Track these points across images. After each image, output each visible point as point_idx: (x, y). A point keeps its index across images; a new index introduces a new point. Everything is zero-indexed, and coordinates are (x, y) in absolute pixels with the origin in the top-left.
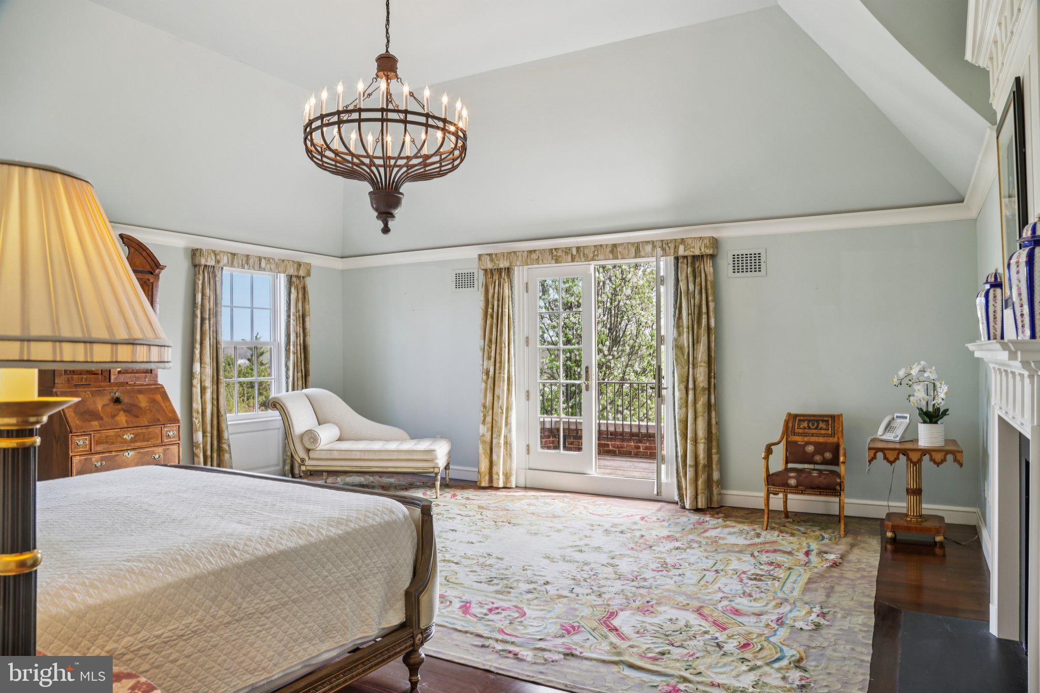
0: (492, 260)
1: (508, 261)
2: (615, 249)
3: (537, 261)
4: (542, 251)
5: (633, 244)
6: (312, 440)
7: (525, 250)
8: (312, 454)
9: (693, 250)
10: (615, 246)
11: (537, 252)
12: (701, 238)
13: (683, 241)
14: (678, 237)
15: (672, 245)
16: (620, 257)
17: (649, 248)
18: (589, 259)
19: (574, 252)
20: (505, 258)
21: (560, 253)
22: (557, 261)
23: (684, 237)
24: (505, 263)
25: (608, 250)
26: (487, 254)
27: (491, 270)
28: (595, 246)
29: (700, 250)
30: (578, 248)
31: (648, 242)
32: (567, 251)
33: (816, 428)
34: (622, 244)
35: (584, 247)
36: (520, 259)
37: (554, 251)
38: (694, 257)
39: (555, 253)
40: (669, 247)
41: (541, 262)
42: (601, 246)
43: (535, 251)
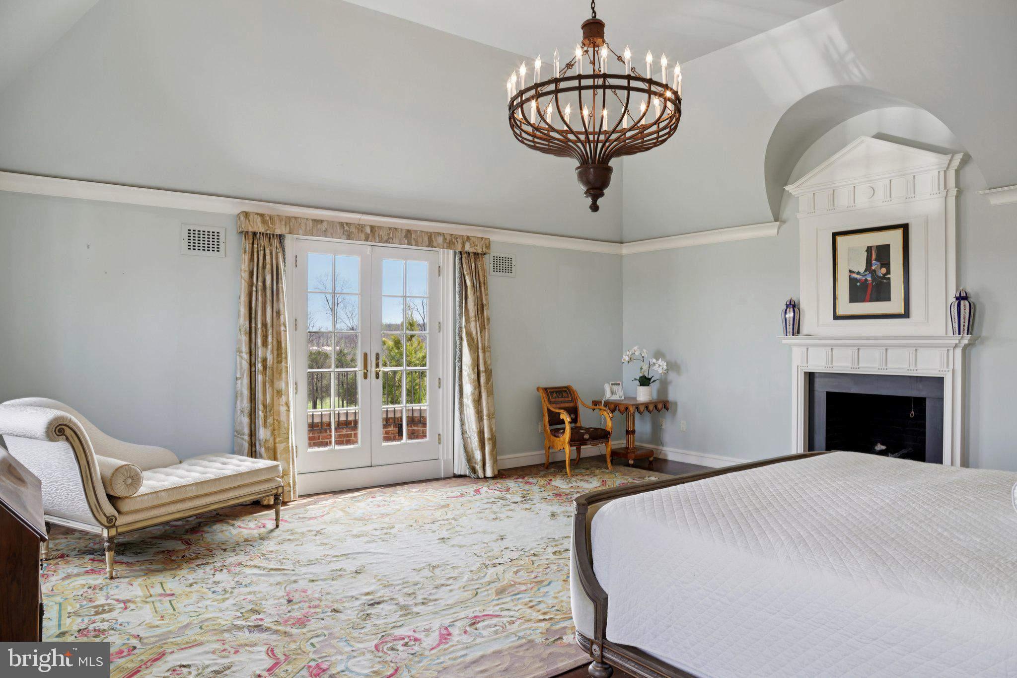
0: (264, 222)
1: (288, 226)
2: (409, 235)
3: (325, 234)
4: (332, 224)
5: (427, 233)
6: (129, 481)
7: (309, 217)
8: (125, 506)
9: (477, 247)
10: (409, 232)
11: (325, 224)
12: (482, 238)
13: (468, 238)
14: (465, 234)
15: (460, 240)
16: (414, 244)
17: (440, 240)
18: (384, 241)
19: (368, 230)
20: (284, 223)
21: (353, 229)
22: (349, 237)
23: (469, 235)
24: (284, 229)
25: (403, 235)
26: (257, 214)
27: (263, 233)
28: (390, 228)
29: (482, 249)
30: (372, 228)
31: (439, 234)
32: (361, 227)
33: (562, 398)
34: (416, 231)
35: (379, 227)
36: (303, 228)
37: (345, 225)
38: (475, 254)
39: (346, 228)
40: (457, 242)
41: (329, 234)
42: (396, 229)
43: (322, 221)
